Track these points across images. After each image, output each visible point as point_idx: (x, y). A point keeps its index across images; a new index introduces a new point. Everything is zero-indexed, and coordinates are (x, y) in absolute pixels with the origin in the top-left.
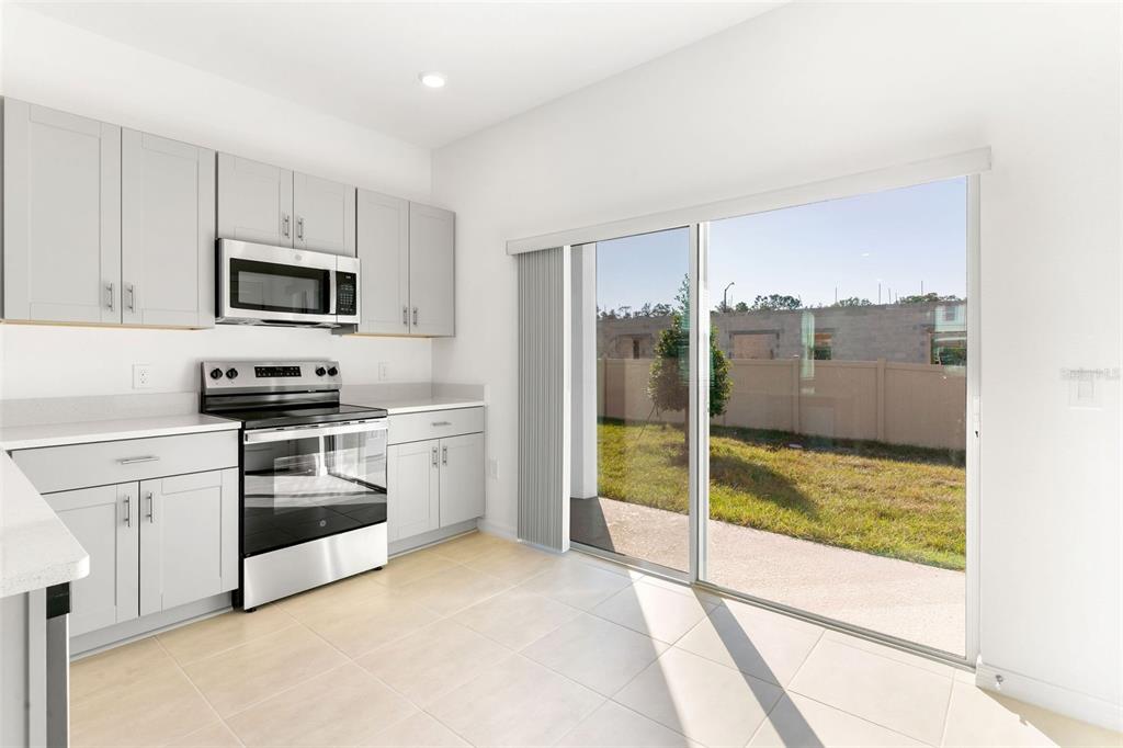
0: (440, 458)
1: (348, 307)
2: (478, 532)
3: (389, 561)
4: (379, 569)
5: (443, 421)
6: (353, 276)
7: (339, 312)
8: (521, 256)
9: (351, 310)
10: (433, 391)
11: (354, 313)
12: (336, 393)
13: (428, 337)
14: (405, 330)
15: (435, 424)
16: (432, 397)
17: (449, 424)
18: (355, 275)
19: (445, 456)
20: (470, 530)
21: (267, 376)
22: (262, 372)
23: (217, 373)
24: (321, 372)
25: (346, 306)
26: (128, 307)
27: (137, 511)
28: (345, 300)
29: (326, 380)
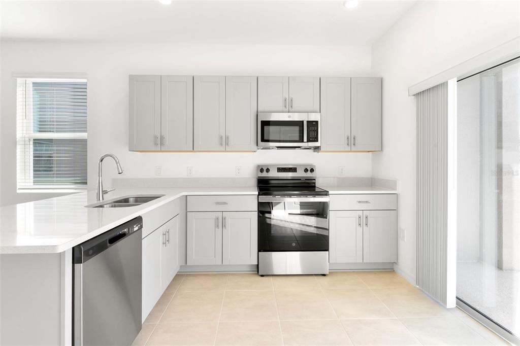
0: (363, 222)
1: (314, 138)
2: (394, 271)
3: (329, 272)
4: (324, 275)
5: (366, 200)
6: (317, 122)
7: (309, 141)
8: (418, 95)
9: (316, 140)
10: (371, 183)
11: (317, 141)
12: (314, 181)
13: (369, 152)
14: (348, 149)
15: (359, 202)
16: (371, 186)
17: (369, 203)
18: (318, 121)
19: (367, 221)
20: (388, 269)
21: (282, 172)
22: (281, 170)
23: (262, 170)
24: (306, 170)
25: (313, 138)
26: (227, 144)
27: (221, 223)
28: (312, 134)
29: (309, 174)
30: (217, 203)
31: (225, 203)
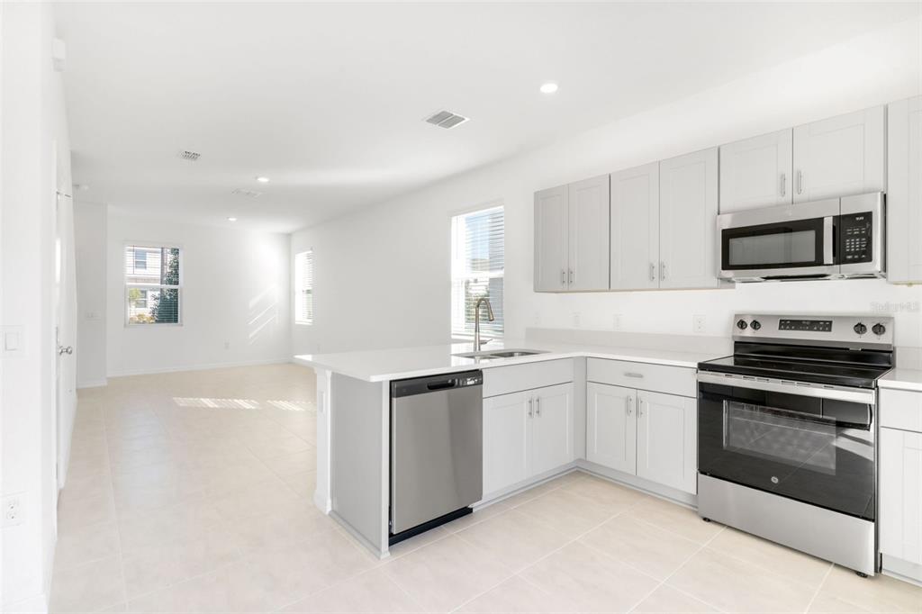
4: (861, 574)
6: (868, 215)
7: (839, 261)
9: (866, 256)
12: (889, 355)
21: (792, 329)
22: (787, 323)
23: (742, 325)
24: (860, 328)
25: (856, 253)
26: (662, 277)
27: (634, 408)
28: (852, 245)
29: (869, 338)
30: (629, 375)
31: (641, 376)
